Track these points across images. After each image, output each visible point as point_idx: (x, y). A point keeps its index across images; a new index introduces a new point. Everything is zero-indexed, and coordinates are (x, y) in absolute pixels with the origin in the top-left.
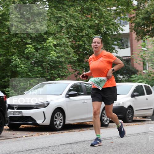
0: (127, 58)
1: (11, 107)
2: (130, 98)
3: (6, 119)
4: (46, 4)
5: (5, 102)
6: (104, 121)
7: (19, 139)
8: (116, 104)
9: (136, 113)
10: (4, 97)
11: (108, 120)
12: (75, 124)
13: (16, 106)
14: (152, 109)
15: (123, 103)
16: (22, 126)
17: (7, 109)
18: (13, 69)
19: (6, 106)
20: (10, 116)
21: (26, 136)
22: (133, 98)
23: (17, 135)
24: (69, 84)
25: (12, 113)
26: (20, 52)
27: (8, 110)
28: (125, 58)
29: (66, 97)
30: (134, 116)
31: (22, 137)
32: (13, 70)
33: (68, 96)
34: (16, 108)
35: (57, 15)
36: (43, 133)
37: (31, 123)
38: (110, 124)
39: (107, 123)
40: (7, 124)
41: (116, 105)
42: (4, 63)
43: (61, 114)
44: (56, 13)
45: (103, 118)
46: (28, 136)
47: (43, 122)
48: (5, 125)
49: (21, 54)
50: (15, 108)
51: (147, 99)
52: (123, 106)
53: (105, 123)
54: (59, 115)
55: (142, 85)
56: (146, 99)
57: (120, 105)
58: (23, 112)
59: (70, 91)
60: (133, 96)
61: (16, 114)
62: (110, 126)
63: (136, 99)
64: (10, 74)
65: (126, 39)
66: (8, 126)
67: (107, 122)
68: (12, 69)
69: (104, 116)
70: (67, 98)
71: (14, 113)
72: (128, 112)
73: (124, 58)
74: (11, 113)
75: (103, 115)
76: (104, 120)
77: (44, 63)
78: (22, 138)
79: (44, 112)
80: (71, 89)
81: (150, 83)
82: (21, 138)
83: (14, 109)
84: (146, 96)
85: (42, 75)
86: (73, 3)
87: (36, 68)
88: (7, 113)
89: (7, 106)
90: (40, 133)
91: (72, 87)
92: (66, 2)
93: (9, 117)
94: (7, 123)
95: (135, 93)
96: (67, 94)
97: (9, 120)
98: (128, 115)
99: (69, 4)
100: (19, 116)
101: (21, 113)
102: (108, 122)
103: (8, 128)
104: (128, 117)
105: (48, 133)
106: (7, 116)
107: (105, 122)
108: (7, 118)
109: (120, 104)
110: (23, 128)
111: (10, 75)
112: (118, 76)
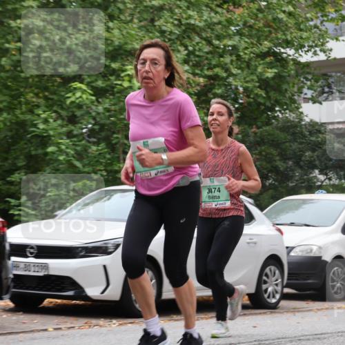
1: (20, 250)
2: (340, 236)
3: (5, 281)
5: (3, 238)
6: (266, 296)
7: (36, 335)
8: (302, 251)
11: (277, 292)
13: (32, 248)
15: (320, 248)
16: (47, 302)
17: (6, 256)
18: (32, 149)
19: (4, 247)
20: (14, 275)
21: (55, 329)
23: (32, 326)
25: (22, 266)
26: (50, 102)
27: (9, 259)
31: (46, 330)
32: (33, 153)
34: (31, 253)
36: (101, 321)
37: (71, 293)
38: (283, 303)
39: (274, 301)
40: (8, 296)
41: (300, 254)
45: (264, 287)
46: (60, 329)
47: (103, 293)
49: (55, 108)
52: (321, 257)
53: (269, 300)
57: (312, 255)
58: (50, 266)
61: (33, 269)
62: (283, 308)
64: (24, 163)
65: (339, 74)
67: (274, 297)
68: (30, 151)
69: (265, 282)
71: (27, 266)
74: (19, 265)
75: (265, 278)
76: (266, 291)
77: (115, 136)
78: (46, 333)
79: (105, 267)
82: (41, 333)
83: (27, 257)
85: (109, 168)
87: (94, 148)
88: (6, 267)
89: (8, 247)
90: (94, 321)
93: (11, 276)
94: (6, 294)
97: (12, 285)
100: (41, 274)
101: (46, 267)
102: (278, 296)
103: (11, 305)
105: (114, 321)
106: (7, 274)
107: (269, 297)
108: (7, 278)
109: (311, 251)
110: (51, 305)
111: (25, 165)
112: (314, 175)
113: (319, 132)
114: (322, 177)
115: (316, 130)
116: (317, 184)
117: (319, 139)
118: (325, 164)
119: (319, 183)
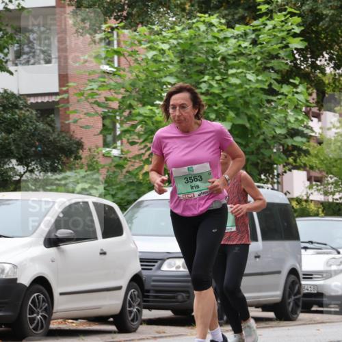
0: (46, 99)
2: (41, 250)
9: (61, 305)
14: (119, 288)
15: (15, 266)
22: (53, 250)
28: (39, 100)
30: (54, 316)
51: (104, 253)
52: (16, 279)
55: (86, 203)
56: (99, 251)
57: (3, 276)
60: (52, 242)
63: (63, 252)
72: (33, 302)
73: (32, 100)
81: (120, 195)
84: (101, 243)
95: (62, 233)
98: (32, 312)
104: (32, 320)
109: (3, 271)
112: (11, 166)
113: (16, 106)
114: (21, 169)
115: (12, 104)
116: (14, 179)
117: (17, 116)
118: (25, 151)
119: (18, 178)
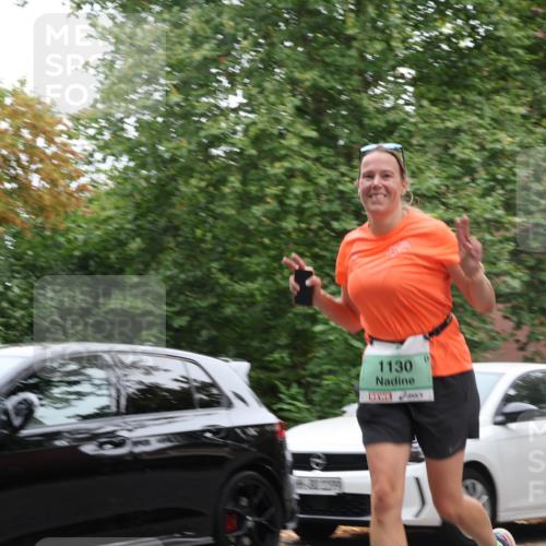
1: (304, 461)
3: (288, 503)
4: (405, 92)
5: (282, 445)
10: (278, 428)
12: (534, 522)
13: (318, 457)
16: (341, 531)
17: (288, 470)
19: (284, 457)
20: (301, 495)
24: (501, 375)
25: (307, 482)
26: (320, 262)
27: (291, 473)
29: (496, 423)
33: (500, 418)
34: (317, 464)
35: (441, 126)
40: (292, 525)
42: (268, 305)
43: (479, 487)
44: (438, 116)
47: (417, 515)
48: (285, 528)
50: (315, 466)
54: (474, 489)
58: (344, 481)
59: (508, 399)
61: (321, 485)
66: (296, 531)
70: (499, 429)
71: (314, 482)
74: (304, 482)
79: (417, 480)
80: (512, 392)
83: (311, 469)
86: (502, 83)
88: (289, 485)
89: (289, 458)
91: (515, 386)
92: (477, 80)
93: (297, 497)
94: (291, 520)
96: (499, 412)
97: (298, 508)
99: (488, 87)
100: (333, 493)
101: (338, 482)
103: (295, 536)
106: (290, 492)
108: (290, 500)
110: (346, 535)
